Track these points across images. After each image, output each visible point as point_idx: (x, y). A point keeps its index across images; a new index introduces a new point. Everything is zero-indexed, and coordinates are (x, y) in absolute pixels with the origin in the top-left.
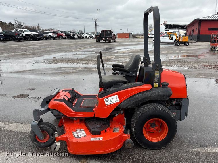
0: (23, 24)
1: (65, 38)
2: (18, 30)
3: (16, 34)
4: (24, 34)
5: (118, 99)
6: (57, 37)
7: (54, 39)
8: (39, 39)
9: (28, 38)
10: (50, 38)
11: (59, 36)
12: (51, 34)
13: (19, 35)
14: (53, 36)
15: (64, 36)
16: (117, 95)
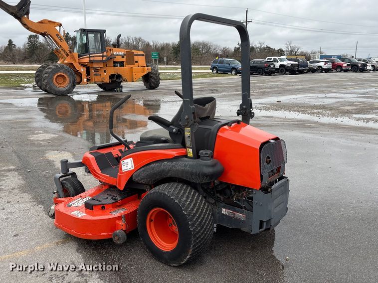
1: (346, 71)
2: (271, 59)
3: (266, 65)
4: (277, 65)
6: (333, 68)
7: (326, 72)
8: (301, 72)
9: (283, 70)
10: (320, 70)
11: (336, 68)
12: (322, 64)
13: (270, 66)
14: (325, 67)
15: (345, 67)
16: (131, 159)
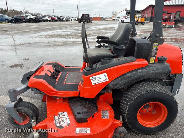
0: (29, 12)
1: (57, 21)
2: (24, 15)
3: (23, 18)
4: (28, 18)
5: (107, 77)
6: (52, 20)
7: (49, 22)
8: (39, 22)
9: (31, 20)
10: (47, 21)
11: (53, 20)
12: (47, 18)
13: (25, 18)
14: (48, 19)
15: (56, 19)
16: (106, 74)
